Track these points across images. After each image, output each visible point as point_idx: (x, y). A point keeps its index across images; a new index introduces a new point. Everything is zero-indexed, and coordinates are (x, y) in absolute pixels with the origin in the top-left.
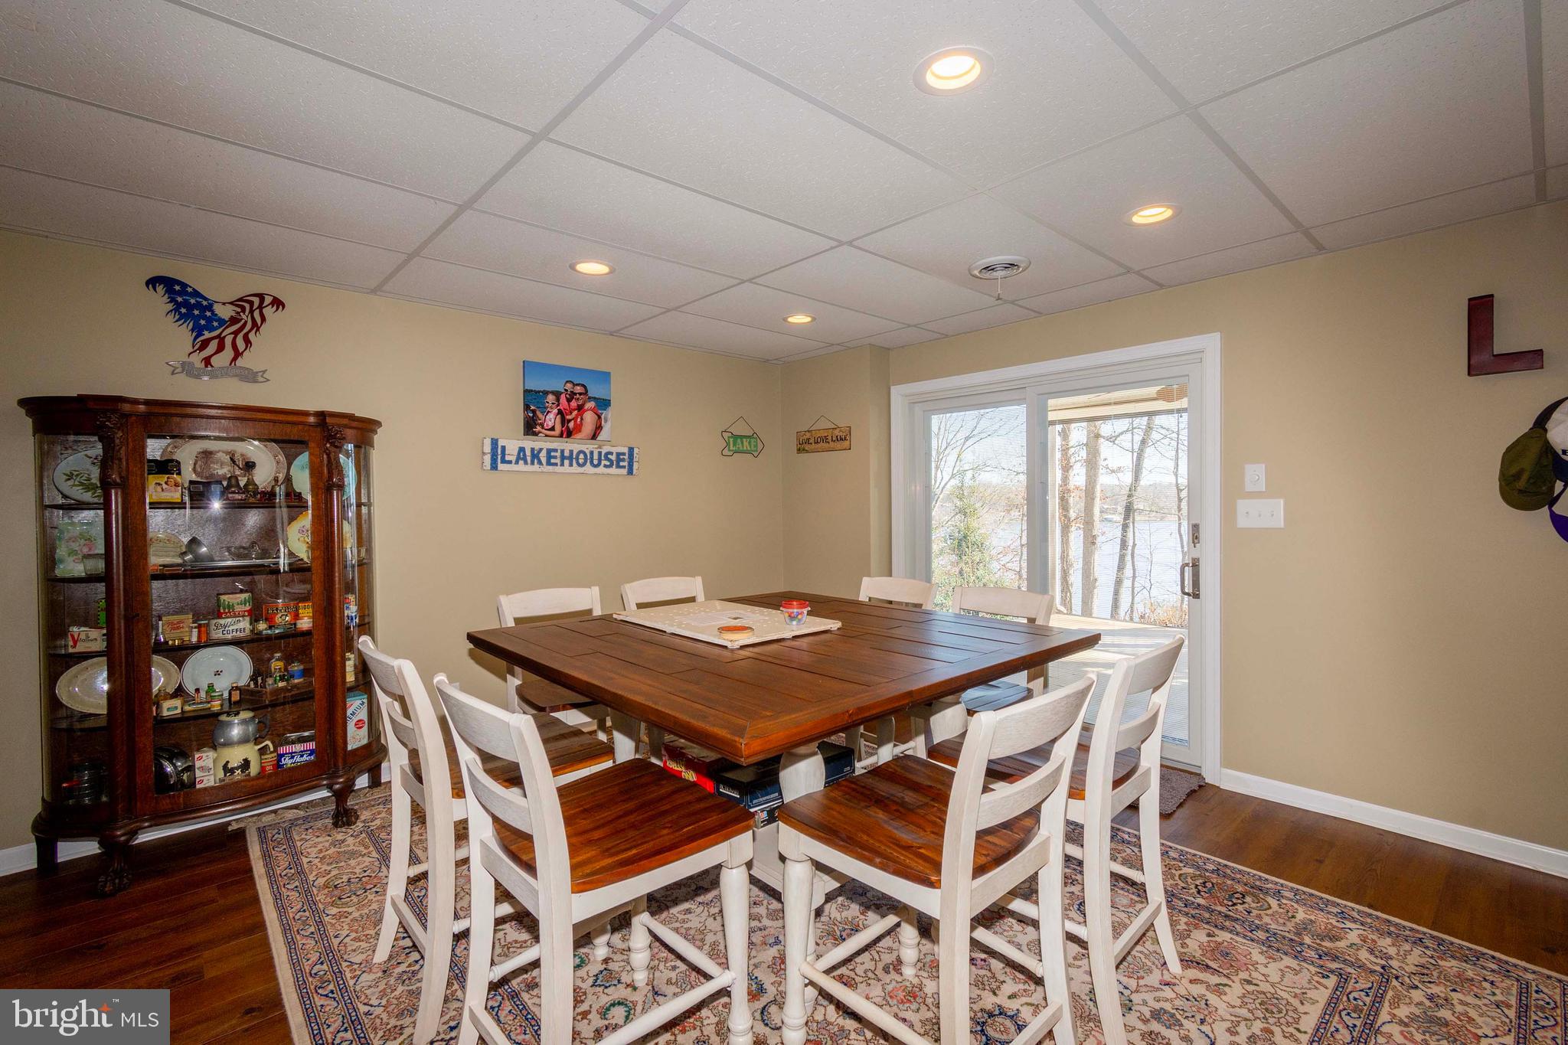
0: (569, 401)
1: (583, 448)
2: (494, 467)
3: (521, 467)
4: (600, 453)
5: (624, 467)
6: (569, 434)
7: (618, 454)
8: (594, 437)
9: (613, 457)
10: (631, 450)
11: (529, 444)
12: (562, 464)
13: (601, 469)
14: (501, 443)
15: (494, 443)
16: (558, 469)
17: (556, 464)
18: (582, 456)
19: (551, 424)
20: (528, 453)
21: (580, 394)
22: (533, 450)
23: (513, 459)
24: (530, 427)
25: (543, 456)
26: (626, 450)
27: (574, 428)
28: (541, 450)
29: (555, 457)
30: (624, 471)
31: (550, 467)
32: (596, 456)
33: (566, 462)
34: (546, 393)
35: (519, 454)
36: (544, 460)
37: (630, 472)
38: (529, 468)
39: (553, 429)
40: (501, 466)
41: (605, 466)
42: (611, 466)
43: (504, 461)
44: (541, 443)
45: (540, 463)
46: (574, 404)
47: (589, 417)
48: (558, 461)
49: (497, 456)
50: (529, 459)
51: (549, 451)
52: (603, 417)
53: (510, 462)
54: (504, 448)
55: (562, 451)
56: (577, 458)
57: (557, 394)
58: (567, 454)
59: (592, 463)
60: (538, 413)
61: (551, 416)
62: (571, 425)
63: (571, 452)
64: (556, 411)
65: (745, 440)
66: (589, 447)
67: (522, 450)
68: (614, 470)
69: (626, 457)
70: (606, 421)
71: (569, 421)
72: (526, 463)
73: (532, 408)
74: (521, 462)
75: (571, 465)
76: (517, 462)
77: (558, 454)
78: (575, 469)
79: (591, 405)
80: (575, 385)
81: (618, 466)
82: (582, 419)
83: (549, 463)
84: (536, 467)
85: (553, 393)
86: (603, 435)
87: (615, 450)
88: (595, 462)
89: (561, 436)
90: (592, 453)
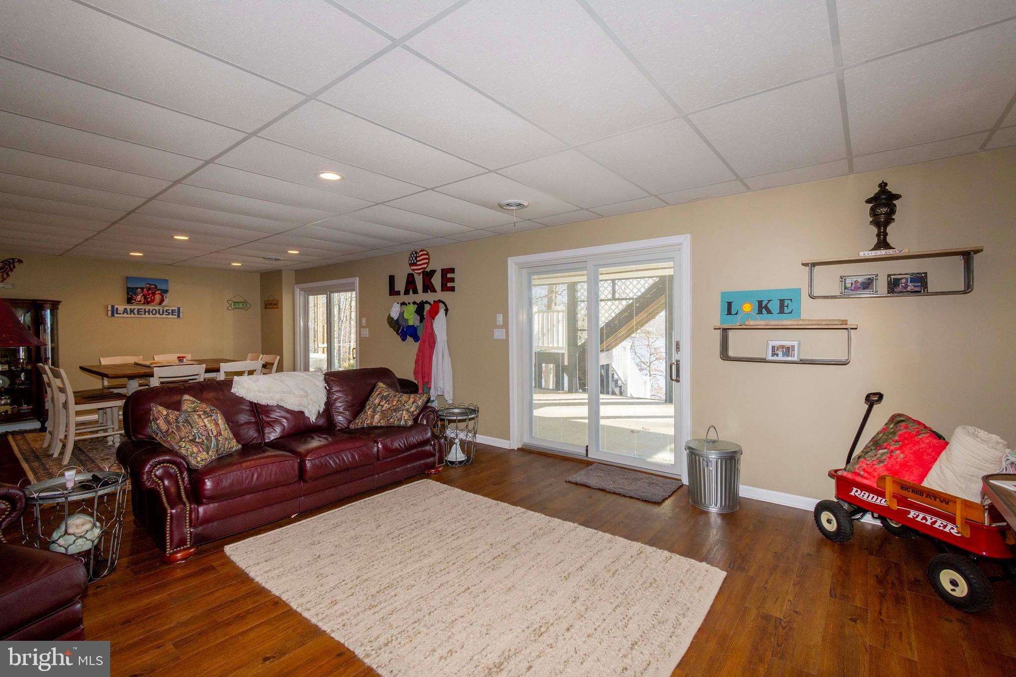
0: (148, 291)
1: (155, 308)
2: (113, 315)
3: (125, 315)
4: (163, 310)
5: (175, 315)
6: (148, 303)
7: (172, 310)
8: (160, 304)
9: (170, 311)
10: (179, 309)
11: (129, 307)
12: (145, 314)
13: (164, 316)
14: (116, 307)
15: (113, 307)
16: (143, 316)
17: (142, 314)
18: (154, 311)
19: (139, 300)
20: (128, 310)
21: (153, 288)
22: (131, 309)
23: (122, 312)
24: (130, 301)
25: (136, 311)
26: (176, 308)
27: (150, 301)
28: (135, 309)
29: (142, 312)
30: (176, 317)
31: (139, 316)
32: (161, 311)
33: (147, 313)
34: (137, 288)
35: (124, 311)
36: (136, 313)
37: (179, 316)
38: (129, 316)
39: (140, 301)
40: (116, 315)
41: (166, 315)
42: (169, 314)
43: (117, 313)
44: (135, 307)
45: (134, 314)
46: (150, 292)
47: (158, 297)
48: (143, 313)
49: (114, 311)
50: (129, 312)
51: (138, 309)
52: (164, 296)
53: (120, 314)
54: (117, 309)
55: (145, 309)
56: (152, 312)
57: (142, 289)
58: (147, 310)
59: (159, 313)
60: (133, 296)
61: (140, 296)
62: (149, 300)
63: (149, 310)
64: (141, 295)
65: (240, 304)
66: (157, 308)
67: (126, 309)
68: (170, 316)
69: (176, 311)
70: (166, 298)
71: (148, 298)
72: (128, 314)
73: (131, 294)
74: (125, 314)
75: (149, 314)
76: (123, 314)
77: (143, 310)
78: (151, 316)
79: (159, 292)
80: (151, 285)
81: (172, 315)
82: (154, 297)
83: (138, 314)
84: (132, 315)
85: (140, 288)
86: (164, 303)
87: (171, 309)
88: (161, 313)
89: (144, 303)
90: (159, 310)
